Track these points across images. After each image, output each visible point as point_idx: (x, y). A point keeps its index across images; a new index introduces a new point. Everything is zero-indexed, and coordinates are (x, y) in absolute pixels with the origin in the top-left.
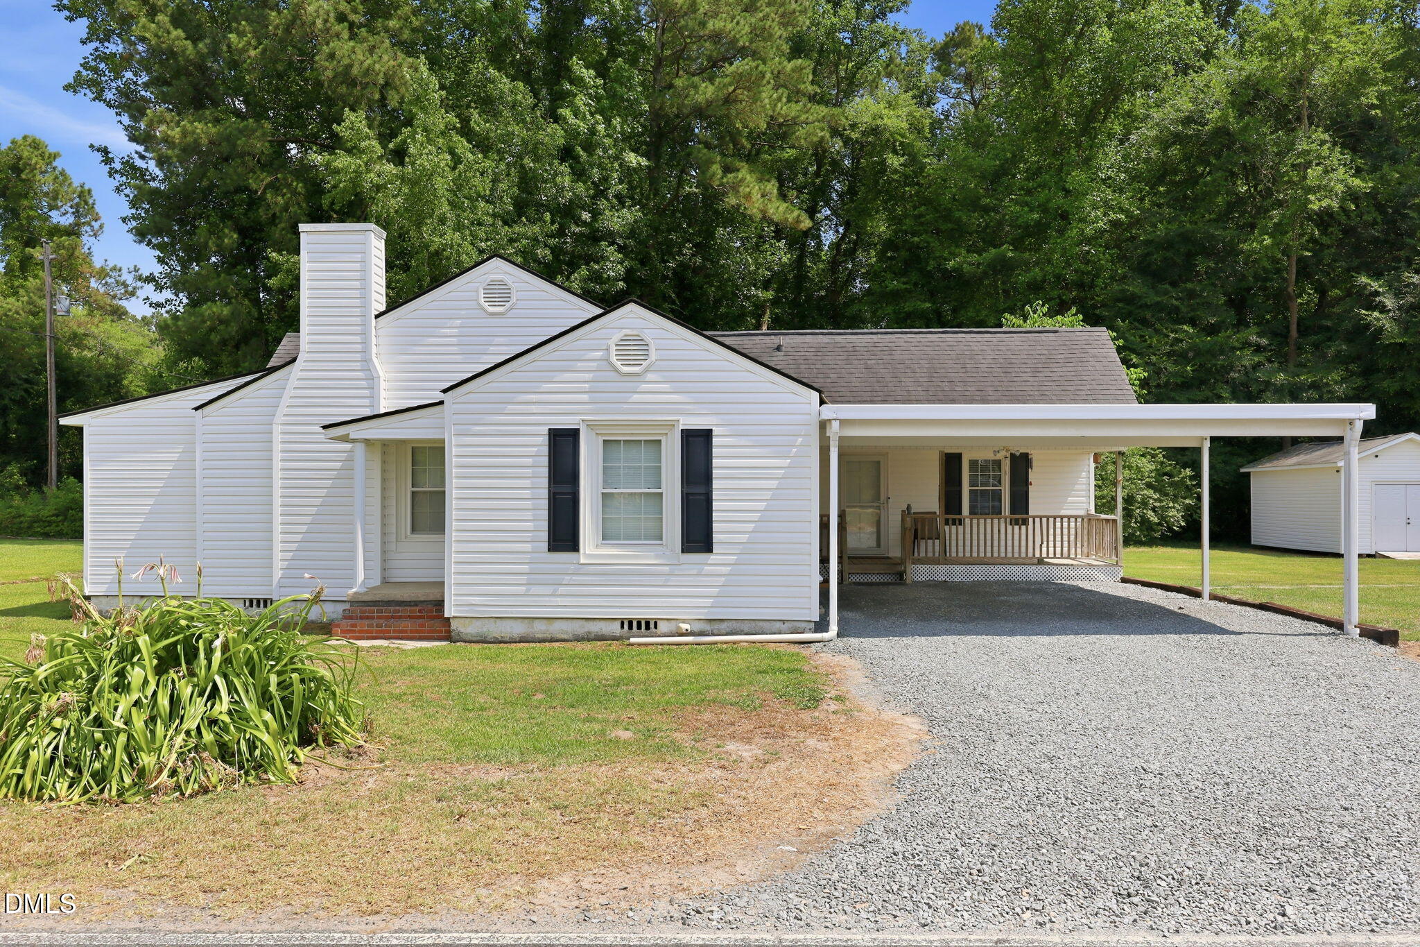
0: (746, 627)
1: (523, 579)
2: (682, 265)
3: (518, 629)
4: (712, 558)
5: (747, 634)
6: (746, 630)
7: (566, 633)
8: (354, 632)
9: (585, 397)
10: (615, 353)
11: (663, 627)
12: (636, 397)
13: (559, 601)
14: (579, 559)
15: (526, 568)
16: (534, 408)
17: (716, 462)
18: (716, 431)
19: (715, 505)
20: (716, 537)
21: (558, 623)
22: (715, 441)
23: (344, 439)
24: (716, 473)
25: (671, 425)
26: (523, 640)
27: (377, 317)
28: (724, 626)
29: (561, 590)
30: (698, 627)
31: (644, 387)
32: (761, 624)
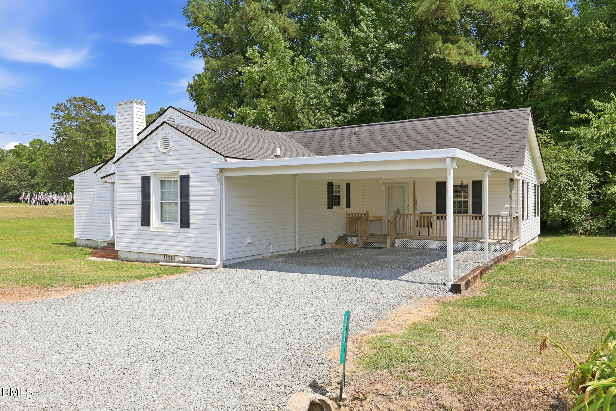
0: (202, 261)
1: (135, 237)
2: (433, 92)
3: (135, 257)
4: (190, 230)
5: (202, 264)
6: (202, 262)
7: (148, 259)
8: (96, 254)
9: (151, 163)
10: (160, 144)
11: (176, 259)
12: (167, 162)
13: (145, 246)
14: (150, 229)
15: (135, 232)
16: (138, 168)
17: (191, 189)
18: (191, 175)
19: (191, 207)
20: (191, 221)
21: (146, 255)
22: (191, 180)
23: (106, 182)
24: (191, 194)
25: (177, 173)
26: (137, 261)
27: (138, 135)
28: (195, 260)
29: (146, 241)
30: (187, 259)
31: (169, 158)
32: (207, 260)
